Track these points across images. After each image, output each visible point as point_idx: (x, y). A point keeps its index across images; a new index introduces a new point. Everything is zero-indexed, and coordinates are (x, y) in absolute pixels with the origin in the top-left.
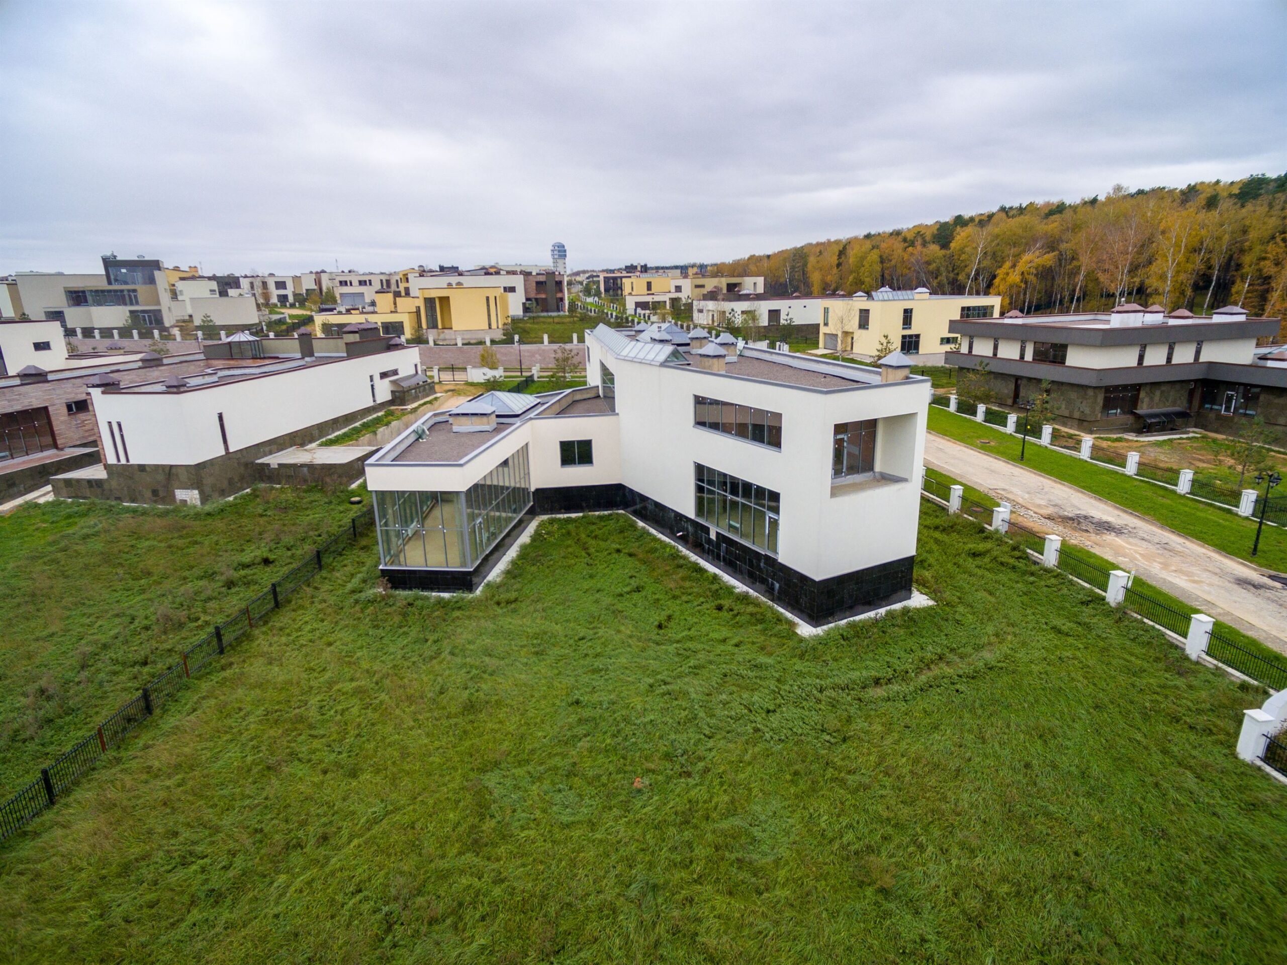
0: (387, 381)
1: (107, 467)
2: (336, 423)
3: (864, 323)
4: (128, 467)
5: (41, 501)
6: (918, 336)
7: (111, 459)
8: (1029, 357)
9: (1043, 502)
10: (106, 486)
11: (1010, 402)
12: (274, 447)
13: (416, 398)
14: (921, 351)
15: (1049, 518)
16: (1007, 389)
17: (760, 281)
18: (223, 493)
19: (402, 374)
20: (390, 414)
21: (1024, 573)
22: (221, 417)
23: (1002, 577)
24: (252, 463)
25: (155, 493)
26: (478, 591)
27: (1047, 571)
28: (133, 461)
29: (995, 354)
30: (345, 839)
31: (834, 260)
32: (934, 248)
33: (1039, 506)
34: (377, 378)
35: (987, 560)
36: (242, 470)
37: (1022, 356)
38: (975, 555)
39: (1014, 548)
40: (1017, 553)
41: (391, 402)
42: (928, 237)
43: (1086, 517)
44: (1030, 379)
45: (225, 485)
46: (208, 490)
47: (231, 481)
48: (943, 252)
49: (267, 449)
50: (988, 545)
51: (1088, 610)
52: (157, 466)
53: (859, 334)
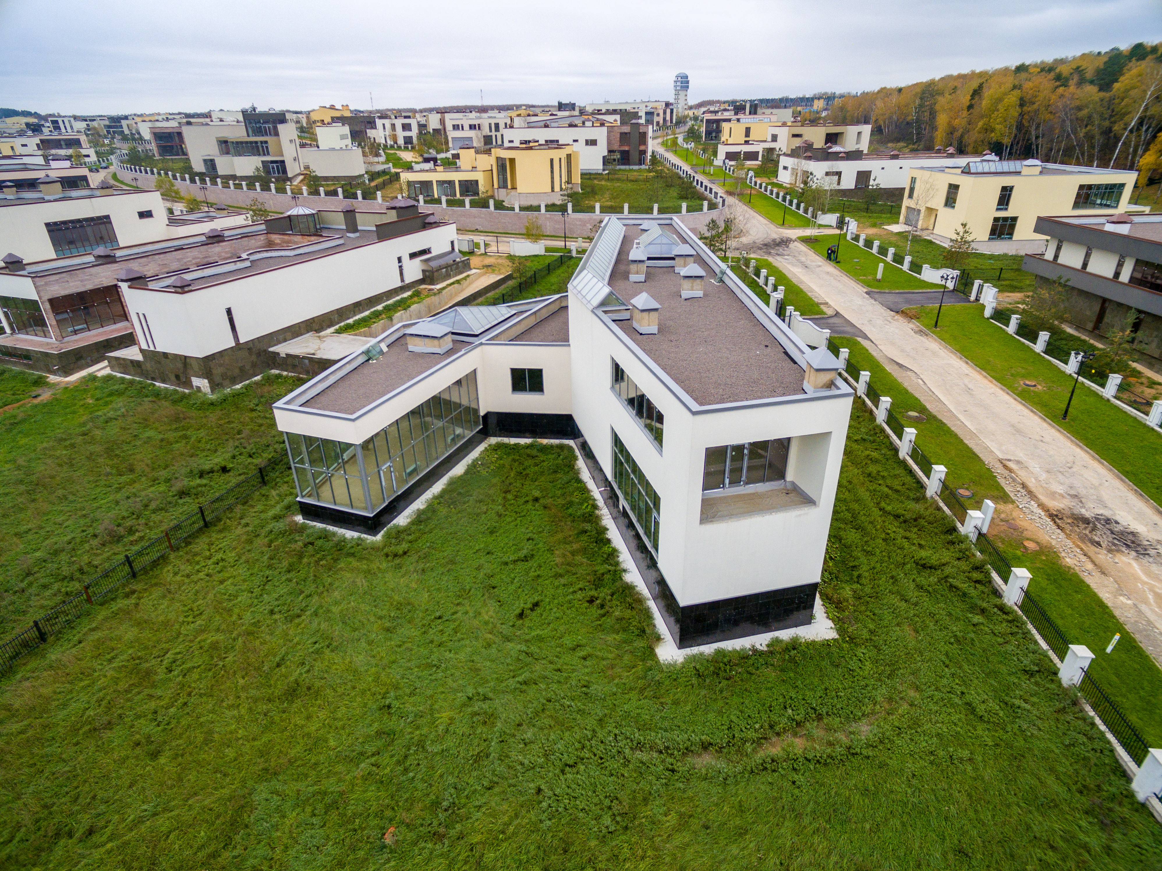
0: (417, 260)
1: (141, 350)
2: (358, 306)
3: (950, 201)
4: (155, 353)
5: (100, 374)
6: (1015, 219)
7: (144, 346)
8: (1125, 277)
9: (1060, 489)
10: (143, 367)
11: (1090, 326)
12: (289, 335)
13: (448, 276)
14: (1016, 237)
15: (1054, 516)
16: (1091, 310)
17: (867, 129)
18: (234, 381)
19: (434, 253)
20: (417, 294)
21: (973, 608)
22: (229, 311)
23: (940, 609)
24: (265, 351)
25: (177, 377)
26: (379, 537)
27: (1003, 609)
28: (157, 350)
29: (1085, 265)
30: (104, 838)
31: (966, 100)
32: (1091, 91)
33: (1053, 495)
34: (406, 259)
35: (933, 579)
36: (254, 358)
37: (1117, 274)
38: (924, 566)
39: (978, 568)
40: (976, 575)
41: (422, 281)
42: (1089, 75)
43: (1108, 521)
44: (1120, 305)
45: (237, 371)
46: (218, 379)
47: (242, 369)
48: (1102, 94)
49: (281, 337)
50: (946, 555)
51: (1027, 685)
52: (176, 356)
53: (944, 213)
